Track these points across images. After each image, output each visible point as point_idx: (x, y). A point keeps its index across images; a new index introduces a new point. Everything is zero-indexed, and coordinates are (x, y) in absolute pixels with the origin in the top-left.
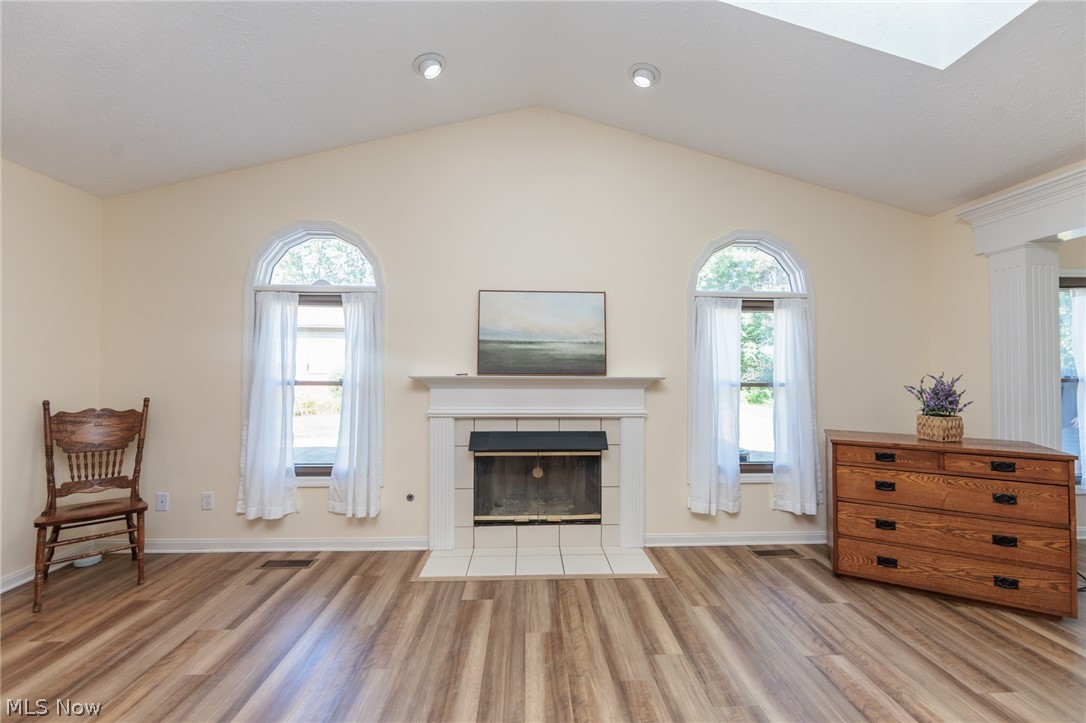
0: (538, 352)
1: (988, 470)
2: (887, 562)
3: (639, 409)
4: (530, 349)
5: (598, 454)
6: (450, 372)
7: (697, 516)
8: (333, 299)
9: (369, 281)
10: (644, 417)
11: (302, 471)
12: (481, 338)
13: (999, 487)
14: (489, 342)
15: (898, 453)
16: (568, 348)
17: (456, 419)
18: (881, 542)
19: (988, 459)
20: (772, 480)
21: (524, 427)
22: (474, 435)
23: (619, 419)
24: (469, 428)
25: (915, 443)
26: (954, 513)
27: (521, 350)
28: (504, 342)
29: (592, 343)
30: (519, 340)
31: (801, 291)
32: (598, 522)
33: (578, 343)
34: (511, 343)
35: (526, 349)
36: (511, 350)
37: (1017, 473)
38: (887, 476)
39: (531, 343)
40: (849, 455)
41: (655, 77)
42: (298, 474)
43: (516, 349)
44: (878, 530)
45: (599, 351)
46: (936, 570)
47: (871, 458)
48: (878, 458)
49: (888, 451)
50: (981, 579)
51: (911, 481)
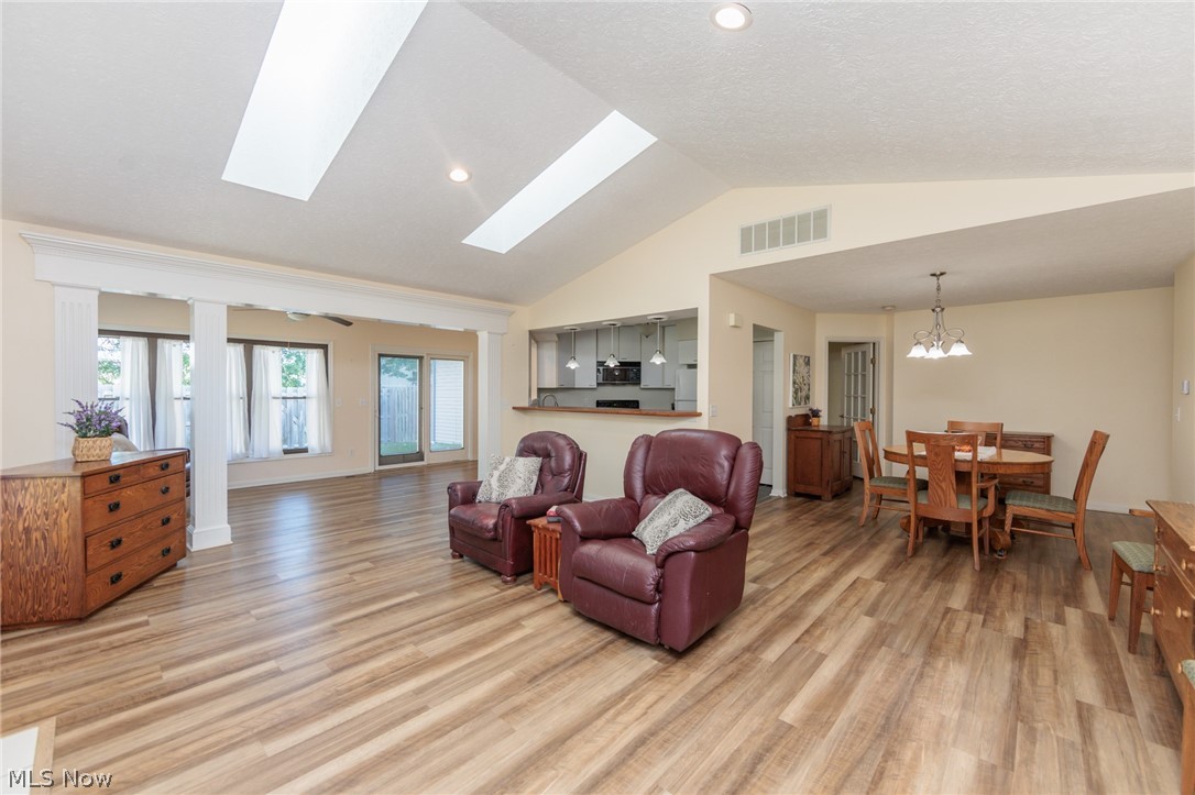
1: (159, 472)
2: (116, 579)
15: (121, 472)
18: (115, 561)
19: (160, 463)
26: (148, 512)
37: (169, 470)
38: (115, 498)
40: (93, 484)
44: (113, 551)
46: (140, 565)
47: (107, 484)
48: (112, 482)
49: (116, 473)
50: (157, 557)
51: (127, 495)
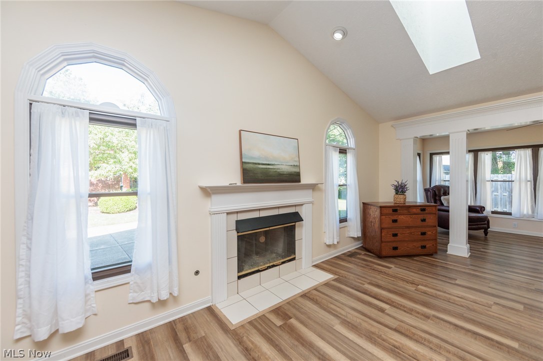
0: (273, 170)
1: (420, 212)
2: (395, 248)
3: (310, 199)
4: (269, 168)
5: (294, 224)
6: (225, 183)
7: (329, 246)
8: (129, 123)
9: (156, 111)
10: (312, 203)
11: (98, 275)
12: (243, 160)
13: (422, 217)
14: (248, 163)
15: (398, 208)
16: (285, 168)
17: (228, 214)
18: (394, 241)
19: (420, 208)
20: (347, 225)
21: (264, 214)
22: (238, 222)
23: (302, 205)
24: (234, 218)
25: (393, 205)
26: (412, 227)
27: (264, 168)
28: (256, 164)
29: (294, 166)
30: (263, 163)
31: (352, 147)
32: (294, 259)
33: (289, 165)
34: (259, 164)
35: (266, 168)
36: (260, 168)
37: (426, 211)
38: (395, 218)
39: (269, 164)
40: (385, 211)
41: (345, 34)
42: (94, 279)
43: (262, 168)
44: (393, 238)
45: (296, 170)
46: (408, 247)
47: (391, 211)
48: (393, 211)
49: (396, 208)
50: (418, 247)
51: (401, 218)
